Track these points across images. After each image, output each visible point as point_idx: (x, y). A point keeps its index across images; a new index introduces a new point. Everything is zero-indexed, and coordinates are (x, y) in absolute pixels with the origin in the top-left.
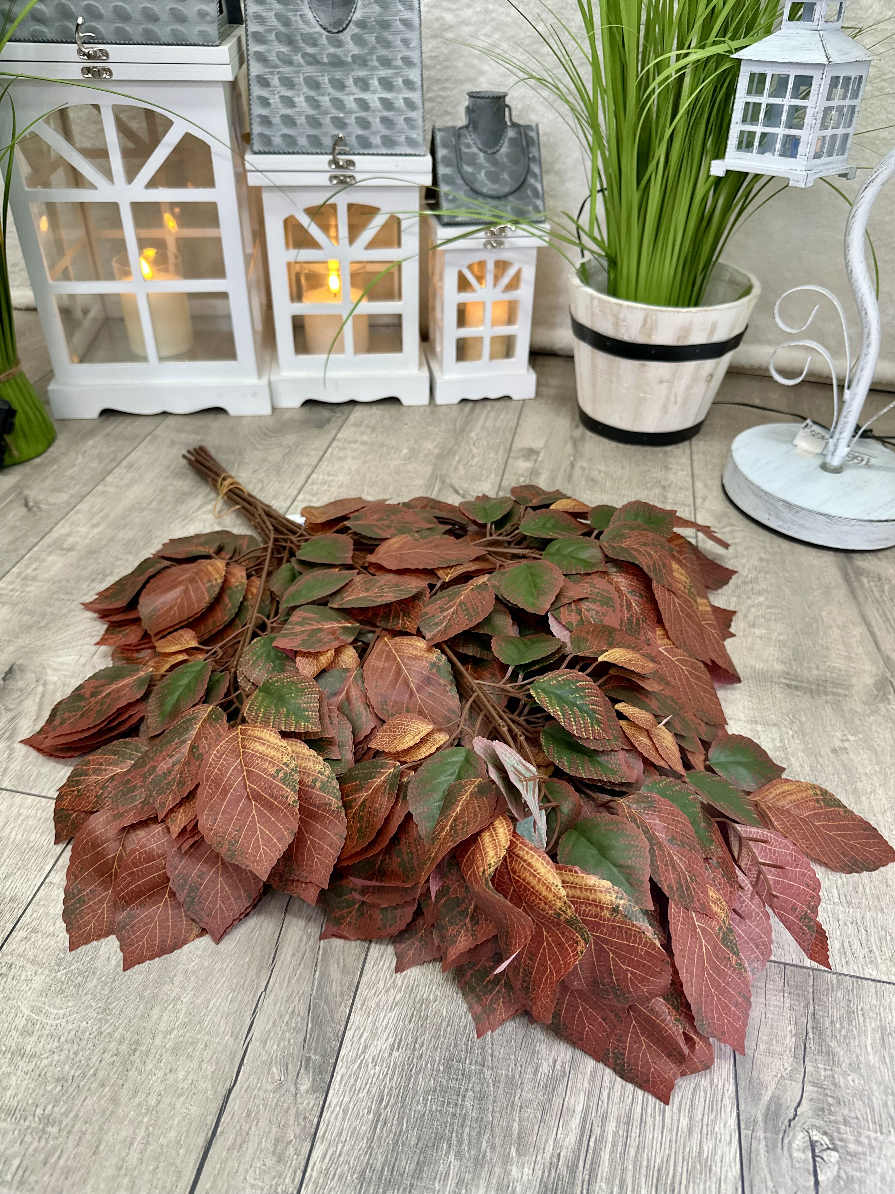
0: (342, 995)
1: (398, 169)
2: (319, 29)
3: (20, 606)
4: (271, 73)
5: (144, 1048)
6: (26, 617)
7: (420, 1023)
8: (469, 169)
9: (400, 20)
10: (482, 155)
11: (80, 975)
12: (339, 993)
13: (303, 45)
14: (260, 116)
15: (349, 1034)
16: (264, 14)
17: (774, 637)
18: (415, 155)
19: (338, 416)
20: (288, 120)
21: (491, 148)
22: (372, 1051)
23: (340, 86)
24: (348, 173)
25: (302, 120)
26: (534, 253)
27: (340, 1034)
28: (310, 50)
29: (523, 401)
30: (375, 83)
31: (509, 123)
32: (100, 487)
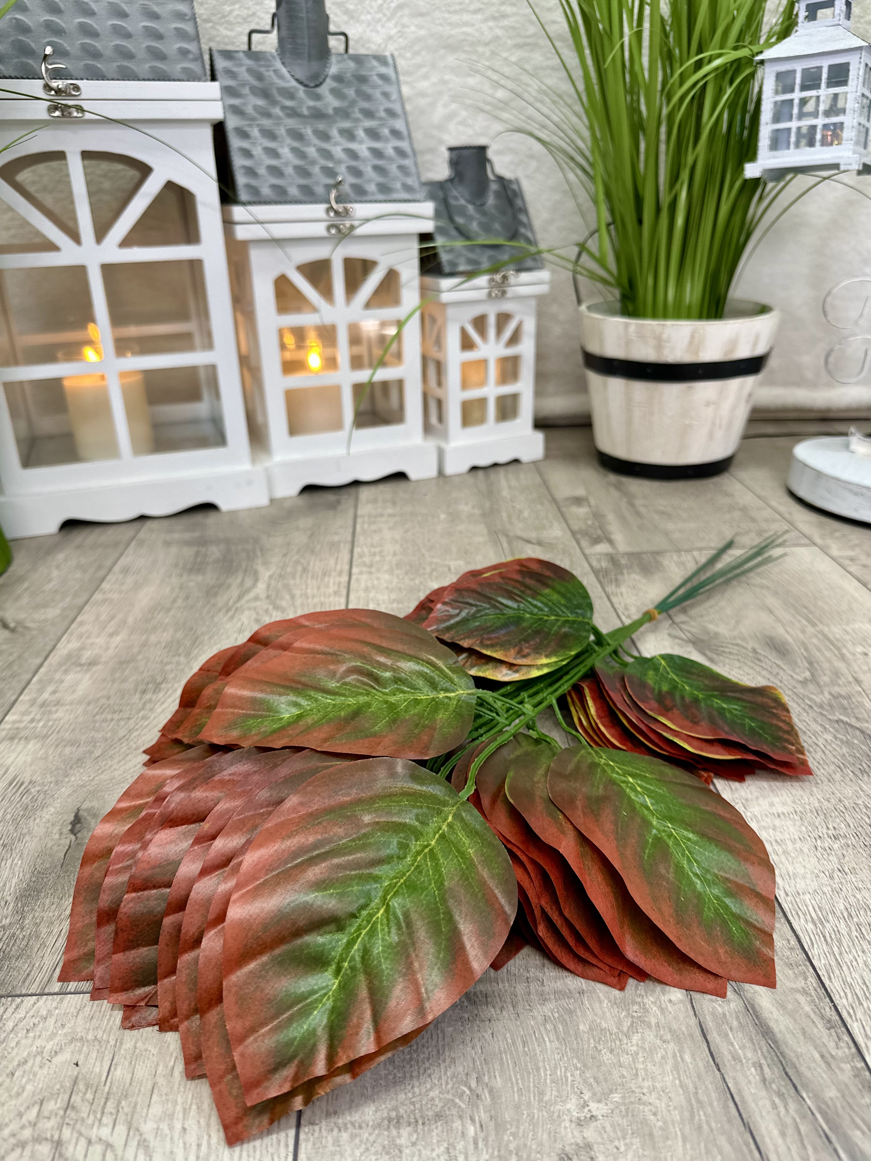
2: (294, 83)
3: (54, 737)
4: (250, 126)
6: (67, 750)
8: (461, 220)
9: (377, 75)
10: (471, 207)
13: (279, 98)
14: (242, 166)
16: (235, 69)
18: (414, 201)
19: (346, 497)
20: (275, 171)
21: (478, 200)
23: (325, 137)
24: (348, 222)
25: (289, 171)
26: (533, 302)
28: (288, 103)
29: (534, 463)
30: (361, 133)
31: (491, 176)
32: (98, 596)
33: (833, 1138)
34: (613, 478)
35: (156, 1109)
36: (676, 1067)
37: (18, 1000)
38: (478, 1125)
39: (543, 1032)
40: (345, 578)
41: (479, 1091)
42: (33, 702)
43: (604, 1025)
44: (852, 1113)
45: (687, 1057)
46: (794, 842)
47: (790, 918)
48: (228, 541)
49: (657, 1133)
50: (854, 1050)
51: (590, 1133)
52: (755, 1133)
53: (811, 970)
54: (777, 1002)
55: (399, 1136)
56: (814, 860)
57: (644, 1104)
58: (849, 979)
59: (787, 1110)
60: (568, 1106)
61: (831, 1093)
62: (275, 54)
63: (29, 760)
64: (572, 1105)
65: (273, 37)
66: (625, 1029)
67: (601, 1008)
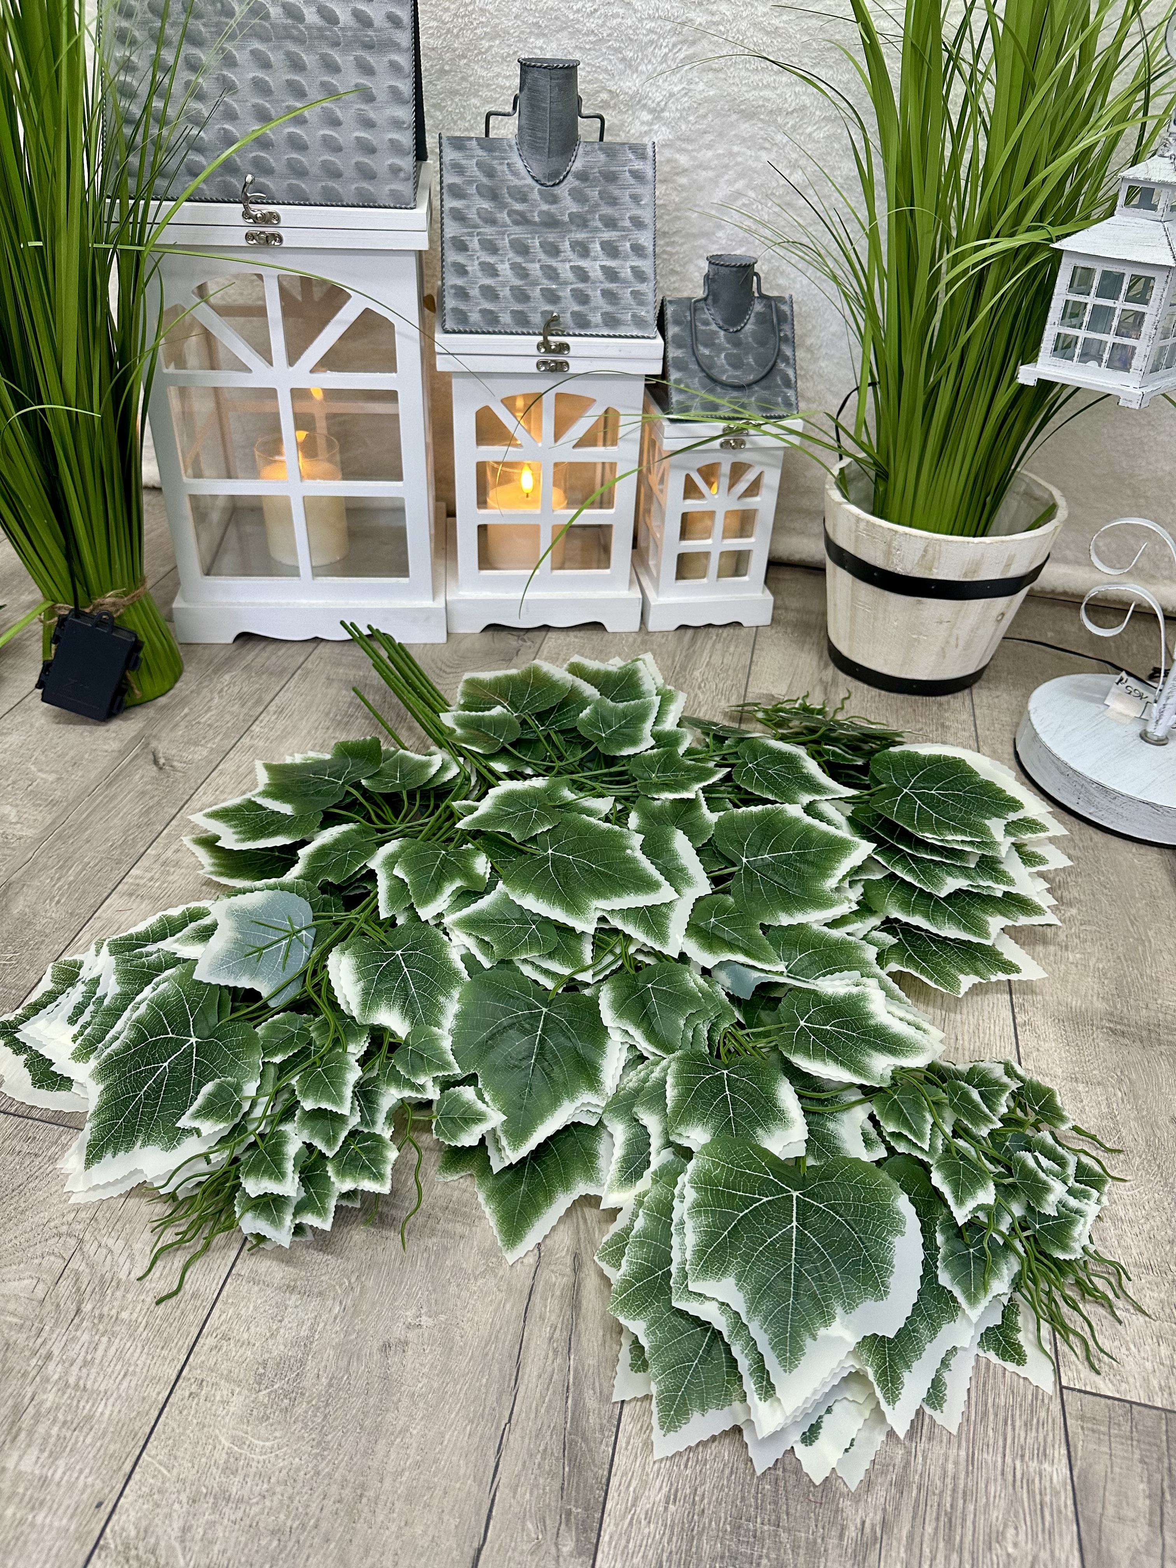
0: (602, 1430)
1: (622, 354)
2: (530, 181)
4: (470, 234)
5: (371, 1494)
7: (698, 1468)
8: (707, 352)
9: (630, 171)
10: (722, 333)
11: (285, 1396)
12: (597, 1427)
13: (509, 200)
14: (454, 287)
15: (614, 1482)
16: (463, 162)
17: (1091, 964)
18: (643, 337)
20: (490, 293)
21: (733, 326)
22: (644, 1505)
23: (554, 251)
24: (561, 358)
25: (505, 292)
27: (604, 1481)
28: (518, 207)
29: (756, 628)
30: (596, 247)
31: (757, 297)
32: (247, 740)
38: (343, 1307)
39: (419, 1259)
41: (354, 1286)
49: (456, 1349)
52: (520, 1371)
55: (290, 1299)
57: (459, 1328)
59: (553, 1362)
60: (408, 1313)
62: (514, 142)
64: (411, 1313)
65: (514, 122)
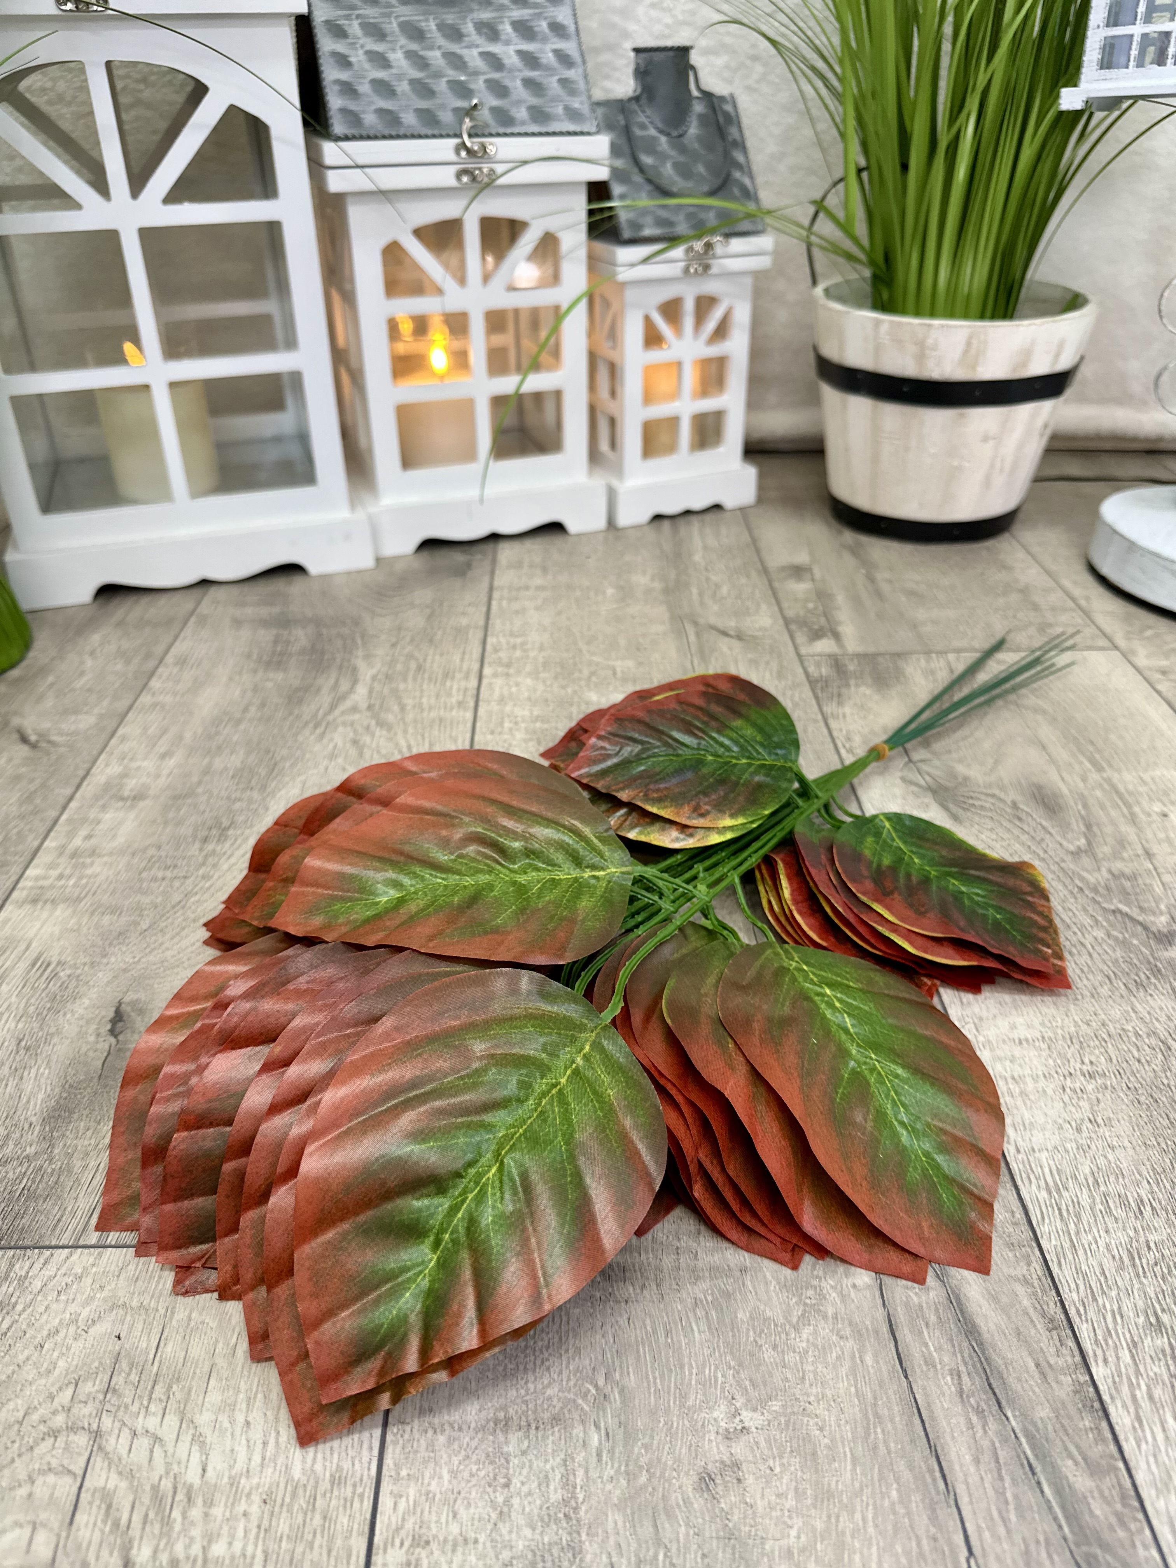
0: (1122, 1522)
3: (88, 901)
4: (348, 17)
6: (106, 920)
8: (648, 160)
10: (663, 139)
14: (337, 82)
18: (582, 133)
19: (479, 558)
20: (383, 88)
21: (675, 128)
23: (455, 34)
24: (485, 165)
25: (403, 87)
26: (748, 281)
29: (742, 509)
30: (507, 28)
31: (695, 93)
32: (146, 699)
33: (1038, 1469)
34: (849, 536)
35: (214, 1397)
36: (853, 1371)
37: (47, 1253)
38: (603, 1432)
39: (692, 1320)
40: (473, 683)
41: (608, 1390)
42: (61, 850)
43: (769, 1313)
44: (1065, 1438)
45: (869, 1359)
46: (1035, 1079)
47: (1019, 1182)
48: (318, 622)
49: (822, 1452)
50: (1078, 1358)
51: (739, 1449)
52: (942, 1458)
53: (1037, 1253)
54: (989, 1293)
55: (507, 1443)
56: (1059, 1105)
57: (809, 1416)
58: (1084, 1267)
59: (985, 1432)
60: (716, 1414)
61: (1043, 1412)
63: (57, 930)
64: (720, 1413)
66: (795, 1320)
67: (767, 1292)
